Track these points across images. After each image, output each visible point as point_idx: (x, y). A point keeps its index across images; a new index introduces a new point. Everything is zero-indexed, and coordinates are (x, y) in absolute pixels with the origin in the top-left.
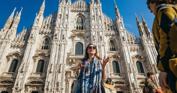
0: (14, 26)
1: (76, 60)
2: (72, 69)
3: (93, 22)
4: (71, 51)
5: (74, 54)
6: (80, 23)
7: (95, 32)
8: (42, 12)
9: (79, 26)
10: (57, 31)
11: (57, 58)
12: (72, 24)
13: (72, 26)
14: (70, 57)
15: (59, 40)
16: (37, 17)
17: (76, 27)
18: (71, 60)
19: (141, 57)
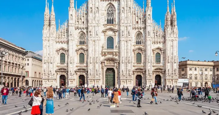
0: (52, 24)
1: (108, 53)
2: (105, 60)
3: (122, 16)
4: (104, 45)
5: (106, 48)
6: (110, 15)
7: (124, 27)
8: (72, 5)
9: (109, 18)
10: (90, 27)
11: (93, 52)
12: (103, 18)
13: (103, 19)
14: (103, 51)
15: (93, 36)
16: (70, 13)
17: (107, 19)
18: (104, 53)
19: (161, 49)
